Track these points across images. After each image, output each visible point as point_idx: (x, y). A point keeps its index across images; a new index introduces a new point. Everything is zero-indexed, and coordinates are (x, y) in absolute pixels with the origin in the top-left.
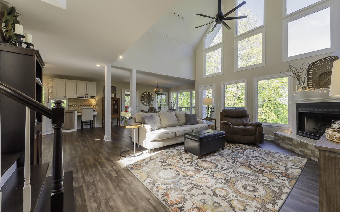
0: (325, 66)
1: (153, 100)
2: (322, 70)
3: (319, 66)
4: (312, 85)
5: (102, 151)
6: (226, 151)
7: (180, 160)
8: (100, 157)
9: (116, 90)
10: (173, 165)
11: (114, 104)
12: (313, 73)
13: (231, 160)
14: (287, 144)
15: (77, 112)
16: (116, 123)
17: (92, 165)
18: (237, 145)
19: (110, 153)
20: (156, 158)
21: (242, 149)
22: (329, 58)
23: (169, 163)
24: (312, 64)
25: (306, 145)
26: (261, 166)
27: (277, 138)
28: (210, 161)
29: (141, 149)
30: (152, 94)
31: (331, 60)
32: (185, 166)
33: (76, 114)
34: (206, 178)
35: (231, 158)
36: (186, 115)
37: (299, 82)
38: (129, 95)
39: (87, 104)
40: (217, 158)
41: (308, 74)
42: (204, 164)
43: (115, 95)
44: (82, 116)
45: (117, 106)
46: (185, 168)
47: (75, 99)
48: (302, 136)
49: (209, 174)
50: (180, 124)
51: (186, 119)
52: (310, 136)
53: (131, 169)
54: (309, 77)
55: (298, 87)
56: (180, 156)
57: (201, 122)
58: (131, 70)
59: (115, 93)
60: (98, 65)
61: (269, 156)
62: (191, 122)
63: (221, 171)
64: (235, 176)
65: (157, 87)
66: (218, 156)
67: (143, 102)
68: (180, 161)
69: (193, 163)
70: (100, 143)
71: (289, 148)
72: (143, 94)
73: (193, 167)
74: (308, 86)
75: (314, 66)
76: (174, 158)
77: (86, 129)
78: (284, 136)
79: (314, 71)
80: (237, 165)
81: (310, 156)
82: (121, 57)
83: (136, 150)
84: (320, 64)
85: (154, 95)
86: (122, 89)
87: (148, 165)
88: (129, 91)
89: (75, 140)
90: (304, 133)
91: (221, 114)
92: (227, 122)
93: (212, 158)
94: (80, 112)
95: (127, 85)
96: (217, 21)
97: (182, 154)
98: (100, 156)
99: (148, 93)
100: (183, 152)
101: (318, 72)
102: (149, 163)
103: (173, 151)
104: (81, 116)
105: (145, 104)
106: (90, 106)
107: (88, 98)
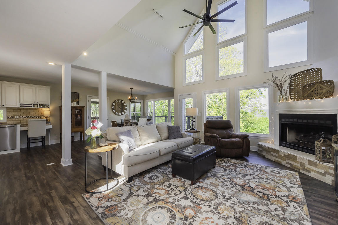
0: (307, 78)
1: (126, 109)
2: (304, 82)
3: (301, 77)
4: (294, 96)
5: (57, 184)
6: (218, 170)
7: (169, 189)
8: (51, 197)
9: (79, 97)
10: (163, 200)
11: (76, 114)
12: (295, 84)
13: (228, 183)
14: (273, 155)
15: (21, 126)
16: (80, 137)
17: (36, 216)
18: (226, 159)
19: (69, 187)
20: (137, 190)
21: (233, 165)
22: (312, 69)
23: (157, 197)
24: (294, 75)
25: (294, 158)
26: (263, 188)
27: (261, 149)
28: (206, 187)
29: (114, 175)
30: (124, 103)
31: (314, 72)
32: (179, 200)
33: (19, 128)
34: (211, 218)
35: (227, 180)
36: (169, 127)
37: (281, 93)
38: (97, 103)
39: (37, 115)
40: (212, 182)
41: (290, 85)
42: (200, 193)
43: (78, 103)
44: (29, 131)
45: (81, 117)
46: (180, 203)
47: (18, 108)
48: (285, 146)
49: (212, 210)
50: (163, 138)
51: (169, 132)
52: (298, 149)
53: (102, 217)
54: (291, 88)
55: (280, 97)
56: (168, 183)
57: (186, 135)
58: (99, 73)
59: (77, 100)
60: (51, 64)
61: (262, 172)
62: (174, 136)
63: (224, 202)
64: (243, 209)
65: (132, 94)
66: (212, 177)
67: (114, 111)
68: (170, 192)
69: (187, 193)
70: (54, 170)
71: (275, 160)
72: (115, 102)
73: (189, 200)
74: (291, 97)
75: (295, 78)
76: (161, 187)
77: (35, 148)
78: (268, 148)
79: (296, 82)
80: (237, 189)
81: (299, 169)
82: (85, 54)
83: (109, 178)
84: (302, 76)
85: (127, 103)
86: (88, 96)
87: (128, 205)
88: (97, 98)
89: (14, 168)
90: (287, 144)
91: (205, 125)
92: (214, 134)
93: (206, 182)
94: (25, 126)
95: (95, 91)
96: (204, 22)
97: (170, 179)
98: (52, 195)
99: (120, 101)
100: (171, 176)
101: (300, 83)
102: (129, 201)
103: (157, 175)
104: (27, 131)
105: (117, 113)
106: (42, 117)
107: (38, 107)
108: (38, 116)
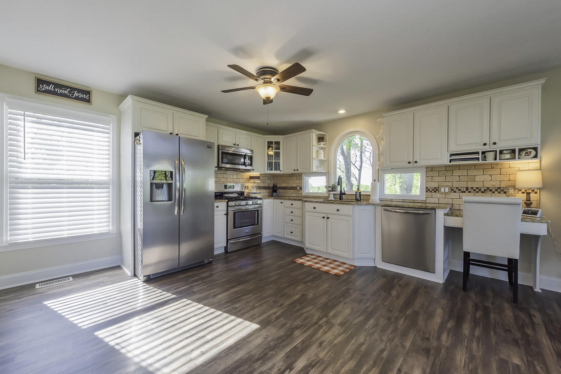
15: (446, 215)
33: (441, 220)
39: (493, 183)
44: (465, 231)
47: (444, 167)
106: (511, 191)
107: (495, 159)
108: (499, 188)
